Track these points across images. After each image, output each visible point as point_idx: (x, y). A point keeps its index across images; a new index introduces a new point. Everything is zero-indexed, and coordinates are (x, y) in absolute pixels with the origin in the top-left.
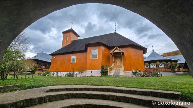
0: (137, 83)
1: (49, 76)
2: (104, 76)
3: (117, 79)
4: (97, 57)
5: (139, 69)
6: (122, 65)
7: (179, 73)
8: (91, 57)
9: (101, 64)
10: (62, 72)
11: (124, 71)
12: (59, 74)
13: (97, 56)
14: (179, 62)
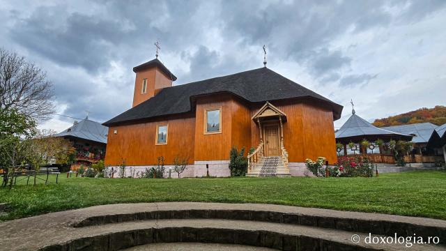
0: (327, 192)
1: (102, 176)
2: (238, 175)
3: (273, 182)
4: (221, 130)
5: (324, 158)
6: (282, 148)
7: (413, 165)
8: (205, 127)
9: (230, 146)
10: (133, 167)
11: (287, 162)
12: (128, 171)
13: (220, 127)
14: (414, 140)
